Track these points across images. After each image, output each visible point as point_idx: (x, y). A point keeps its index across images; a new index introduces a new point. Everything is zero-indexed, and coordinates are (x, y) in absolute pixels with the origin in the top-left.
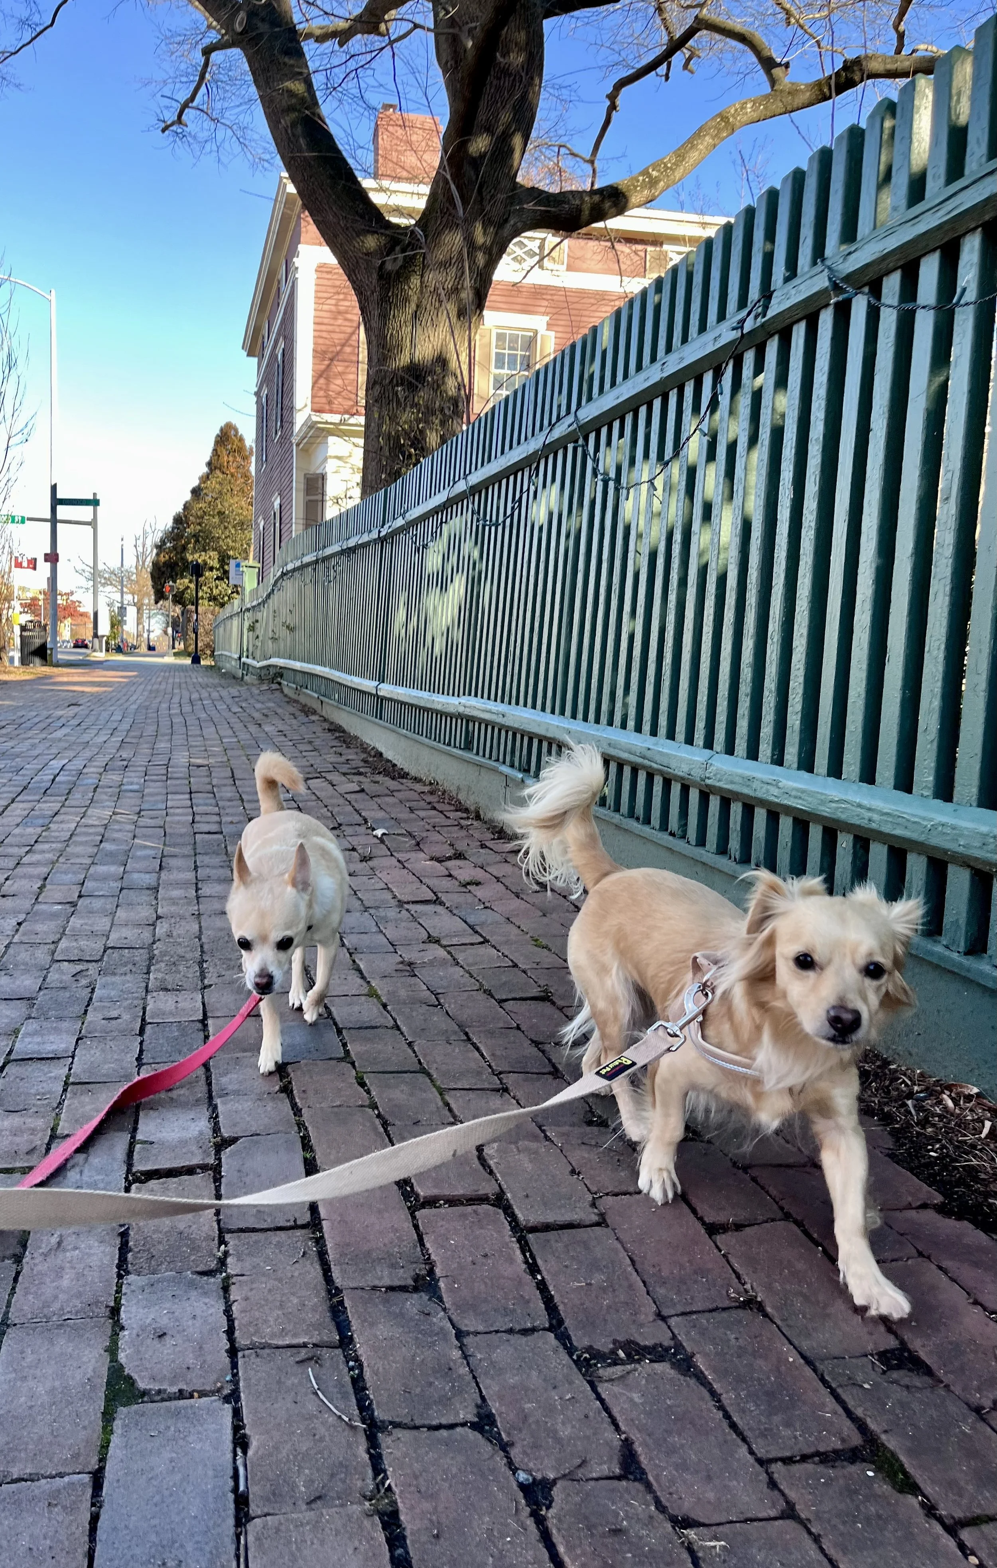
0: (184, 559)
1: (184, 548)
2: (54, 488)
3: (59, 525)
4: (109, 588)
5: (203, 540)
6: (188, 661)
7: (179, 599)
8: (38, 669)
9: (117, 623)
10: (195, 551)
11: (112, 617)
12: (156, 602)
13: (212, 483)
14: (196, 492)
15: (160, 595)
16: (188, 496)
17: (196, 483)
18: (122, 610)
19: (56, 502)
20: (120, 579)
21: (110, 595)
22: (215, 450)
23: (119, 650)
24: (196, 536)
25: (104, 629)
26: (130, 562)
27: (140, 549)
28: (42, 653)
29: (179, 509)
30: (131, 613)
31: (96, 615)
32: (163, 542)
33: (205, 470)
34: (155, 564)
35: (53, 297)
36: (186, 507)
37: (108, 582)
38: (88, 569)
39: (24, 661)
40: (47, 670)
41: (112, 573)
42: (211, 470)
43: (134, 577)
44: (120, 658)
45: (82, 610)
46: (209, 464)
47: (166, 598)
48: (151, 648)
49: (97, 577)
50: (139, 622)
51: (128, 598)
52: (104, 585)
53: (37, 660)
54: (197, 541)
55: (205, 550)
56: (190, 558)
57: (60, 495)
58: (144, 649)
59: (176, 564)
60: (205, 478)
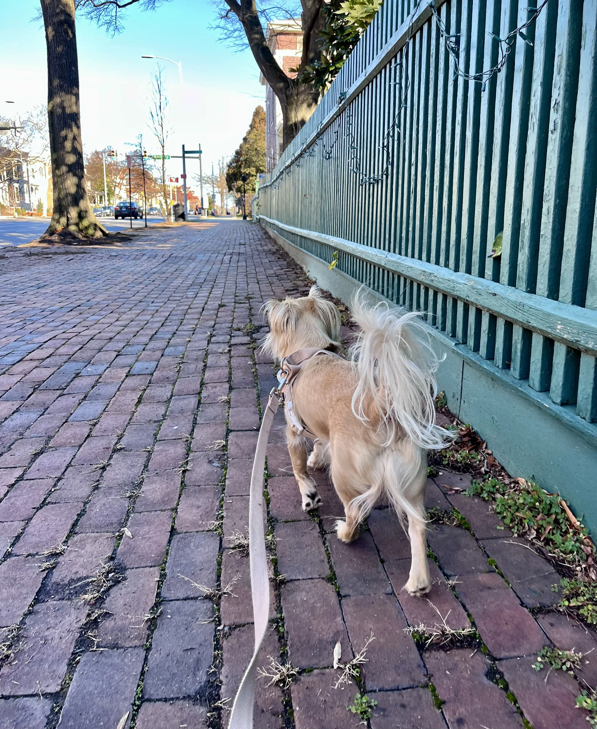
0: (240, 172)
1: (240, 167)
2: (183, 146)
3: (186, 159)
4: (208, 185)
5: (248, 163)
6: (242, 219)
7: (239, 190)
8: (181, 223)
9: (212, 202)
10: (245, 168)
11: (209, 200)
12: (229, 192)
13: (252, 136)
14: (245, 139)
15: (230, 189)
16: (242, 141)
17: (245, 135)
18: (214, 196)
19: (185, 152)
20: (212, 181)
21: (208, 189)
22: (253, 119)
23: (213, 215)
24: (246, 160)
25: (206, 205)
26: (217, 173)
27: (221, 166)
28: (182, 216)
29: (238, 148)
30: (218, 197)
31: (202, 199)
32: (231, 164)
33: (249, 128)
34: (228, 174)
35: (180, 64)
36: (241, 147)
37: (207, 182)
38: (197, 176)
39: (176, 220)
40: (185, 223)
41: (208, 177)
42: (252, 129)
43: (219, 179)
44: (213, 218)
45: (194, 195)
46: (251, 126)
47: (232, 190)
48: (228, 214)
49: (201, 180)
50: (222, 201)
51: (216, 190)
52: (205, 183)
53: (181, 219)
54: (246, 163)
55: (249, 167)
56: (243, 171)
57: (186, 150)
58: (225, 214)
59: (237, 174)
60: (249, 133)
